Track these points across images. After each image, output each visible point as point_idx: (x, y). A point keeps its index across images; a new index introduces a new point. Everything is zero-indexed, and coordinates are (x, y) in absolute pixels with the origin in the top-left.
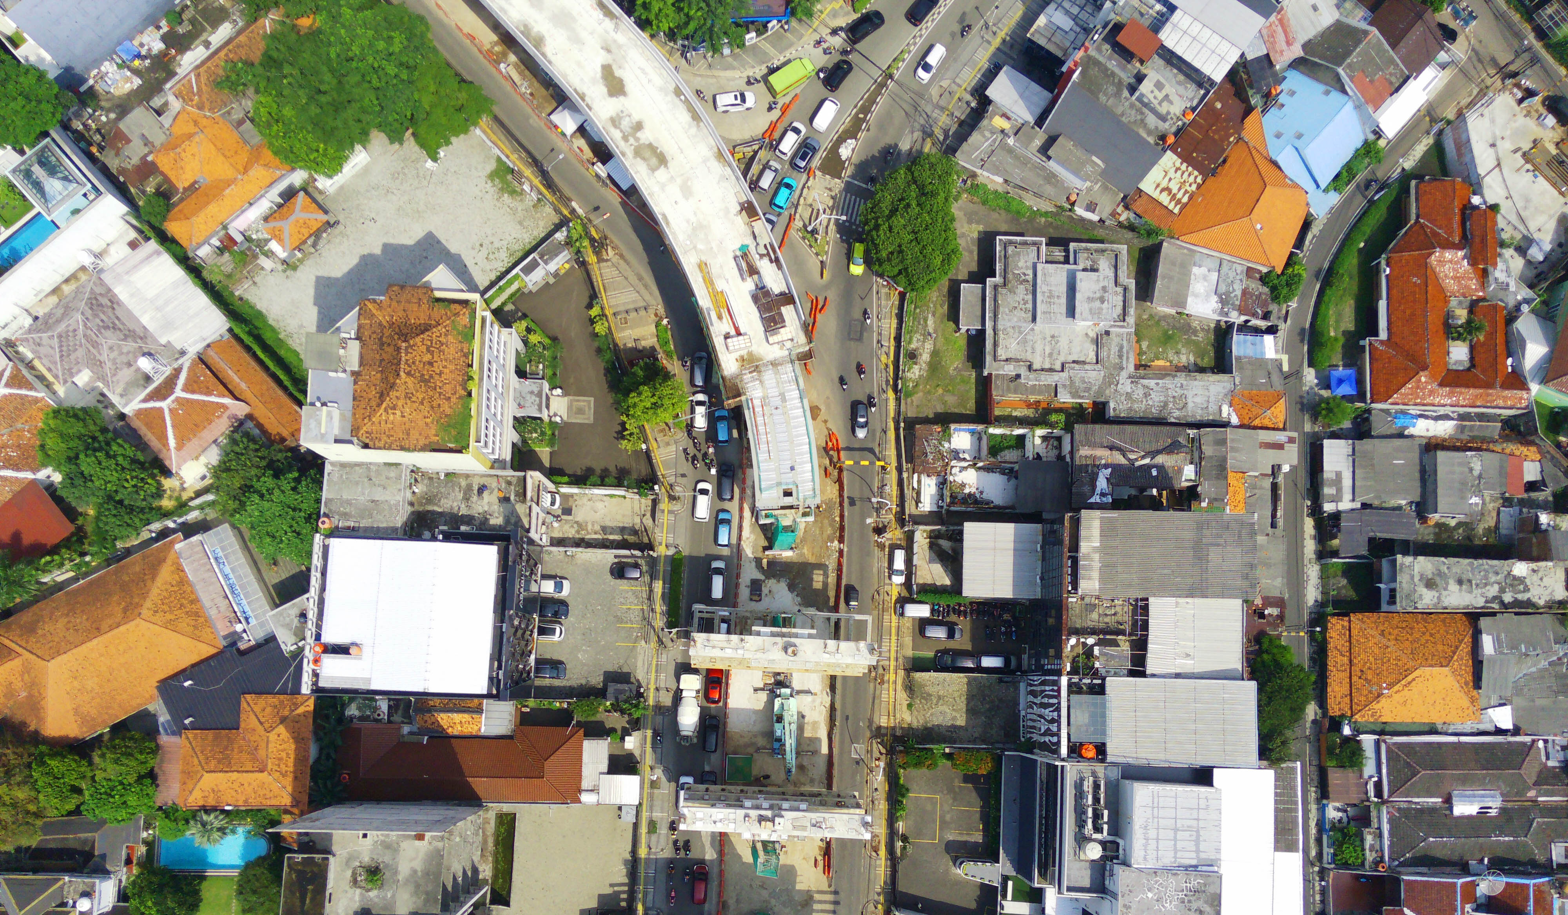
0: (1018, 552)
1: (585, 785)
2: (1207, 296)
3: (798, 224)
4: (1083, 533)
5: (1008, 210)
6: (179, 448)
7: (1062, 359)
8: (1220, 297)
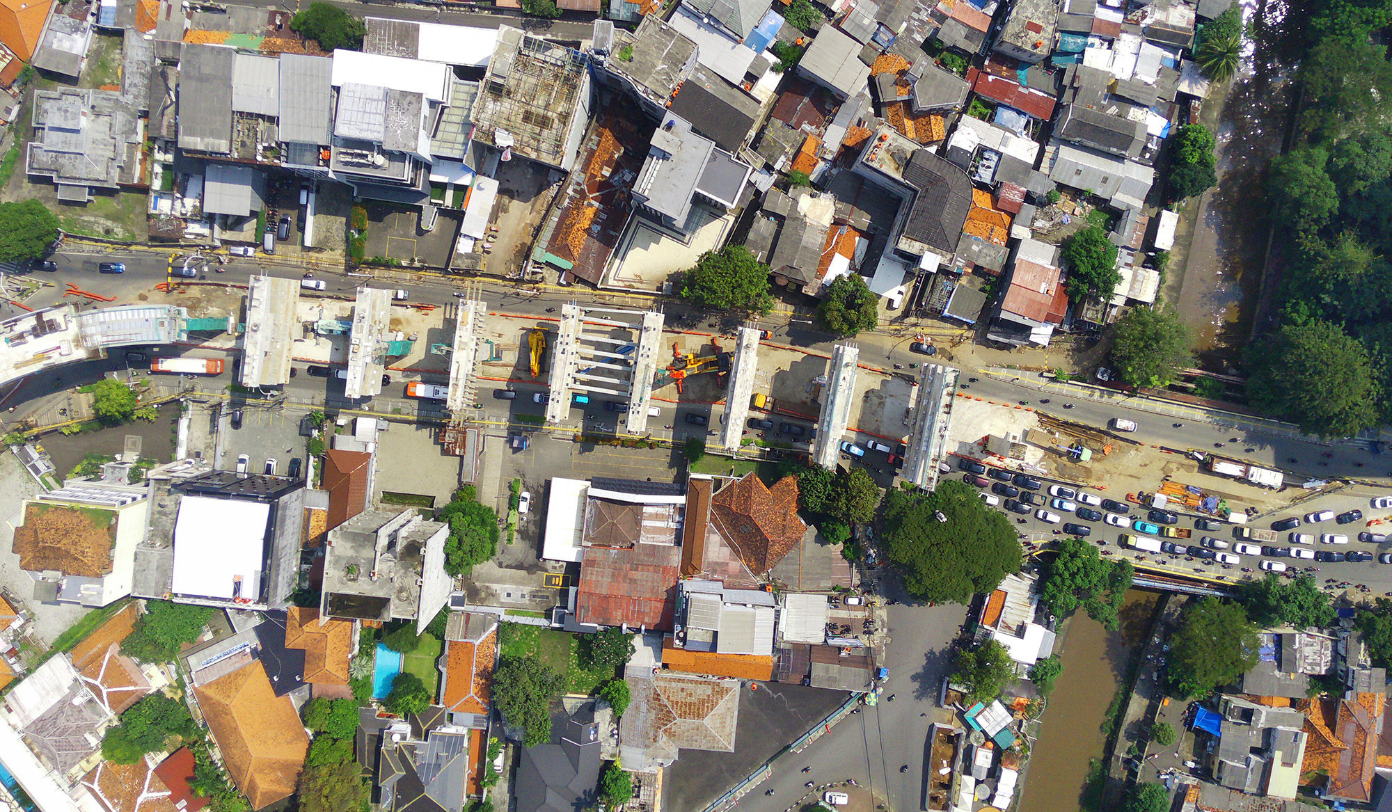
0: (223, 180)
1: (362, 450)
2: (73, 40)
3: (17, 299)
4: (192, 147)
5: (14, 162)
6: (136, 685)
7: (108, 138)
8: (73, 32)
